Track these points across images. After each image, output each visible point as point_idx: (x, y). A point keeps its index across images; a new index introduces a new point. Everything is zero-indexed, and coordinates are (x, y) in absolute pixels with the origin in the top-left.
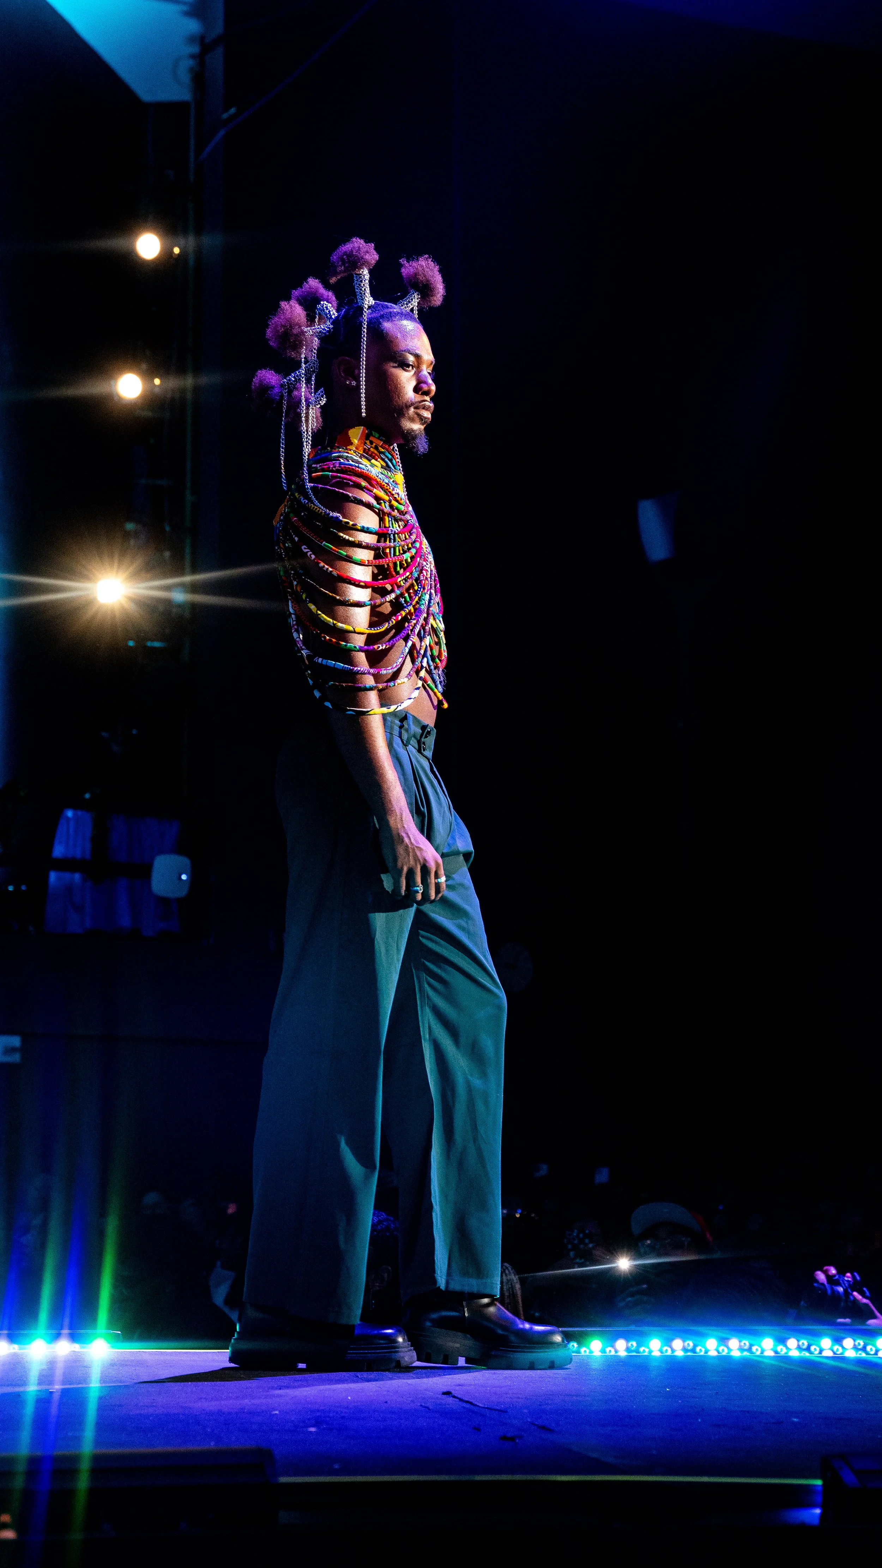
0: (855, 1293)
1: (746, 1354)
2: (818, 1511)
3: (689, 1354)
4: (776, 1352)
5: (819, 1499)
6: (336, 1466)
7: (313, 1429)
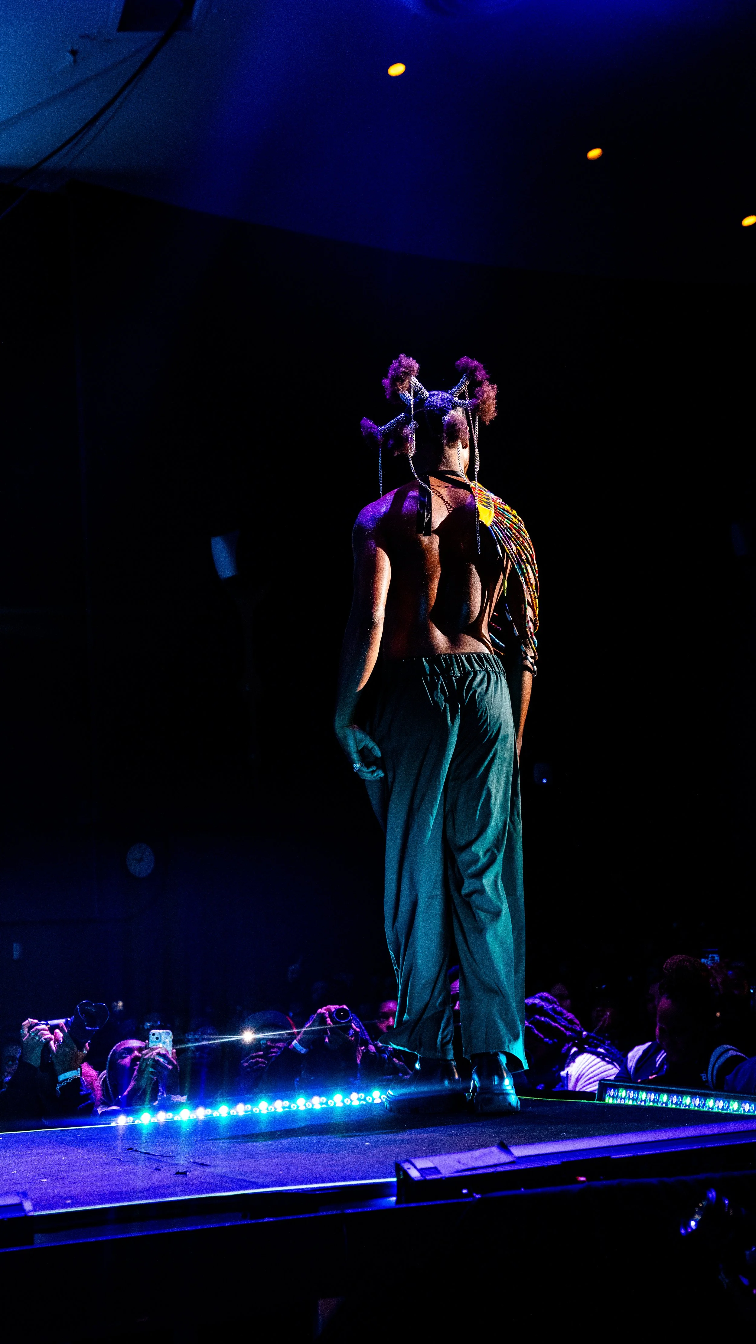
0: (394, 1059)
1: (324, 1106)
2: (394, 1199)
3: (286, 1109)
4: (344, 1103)
5: (395, 1190)
6: (69, 1201)
7: (44, 1180)
